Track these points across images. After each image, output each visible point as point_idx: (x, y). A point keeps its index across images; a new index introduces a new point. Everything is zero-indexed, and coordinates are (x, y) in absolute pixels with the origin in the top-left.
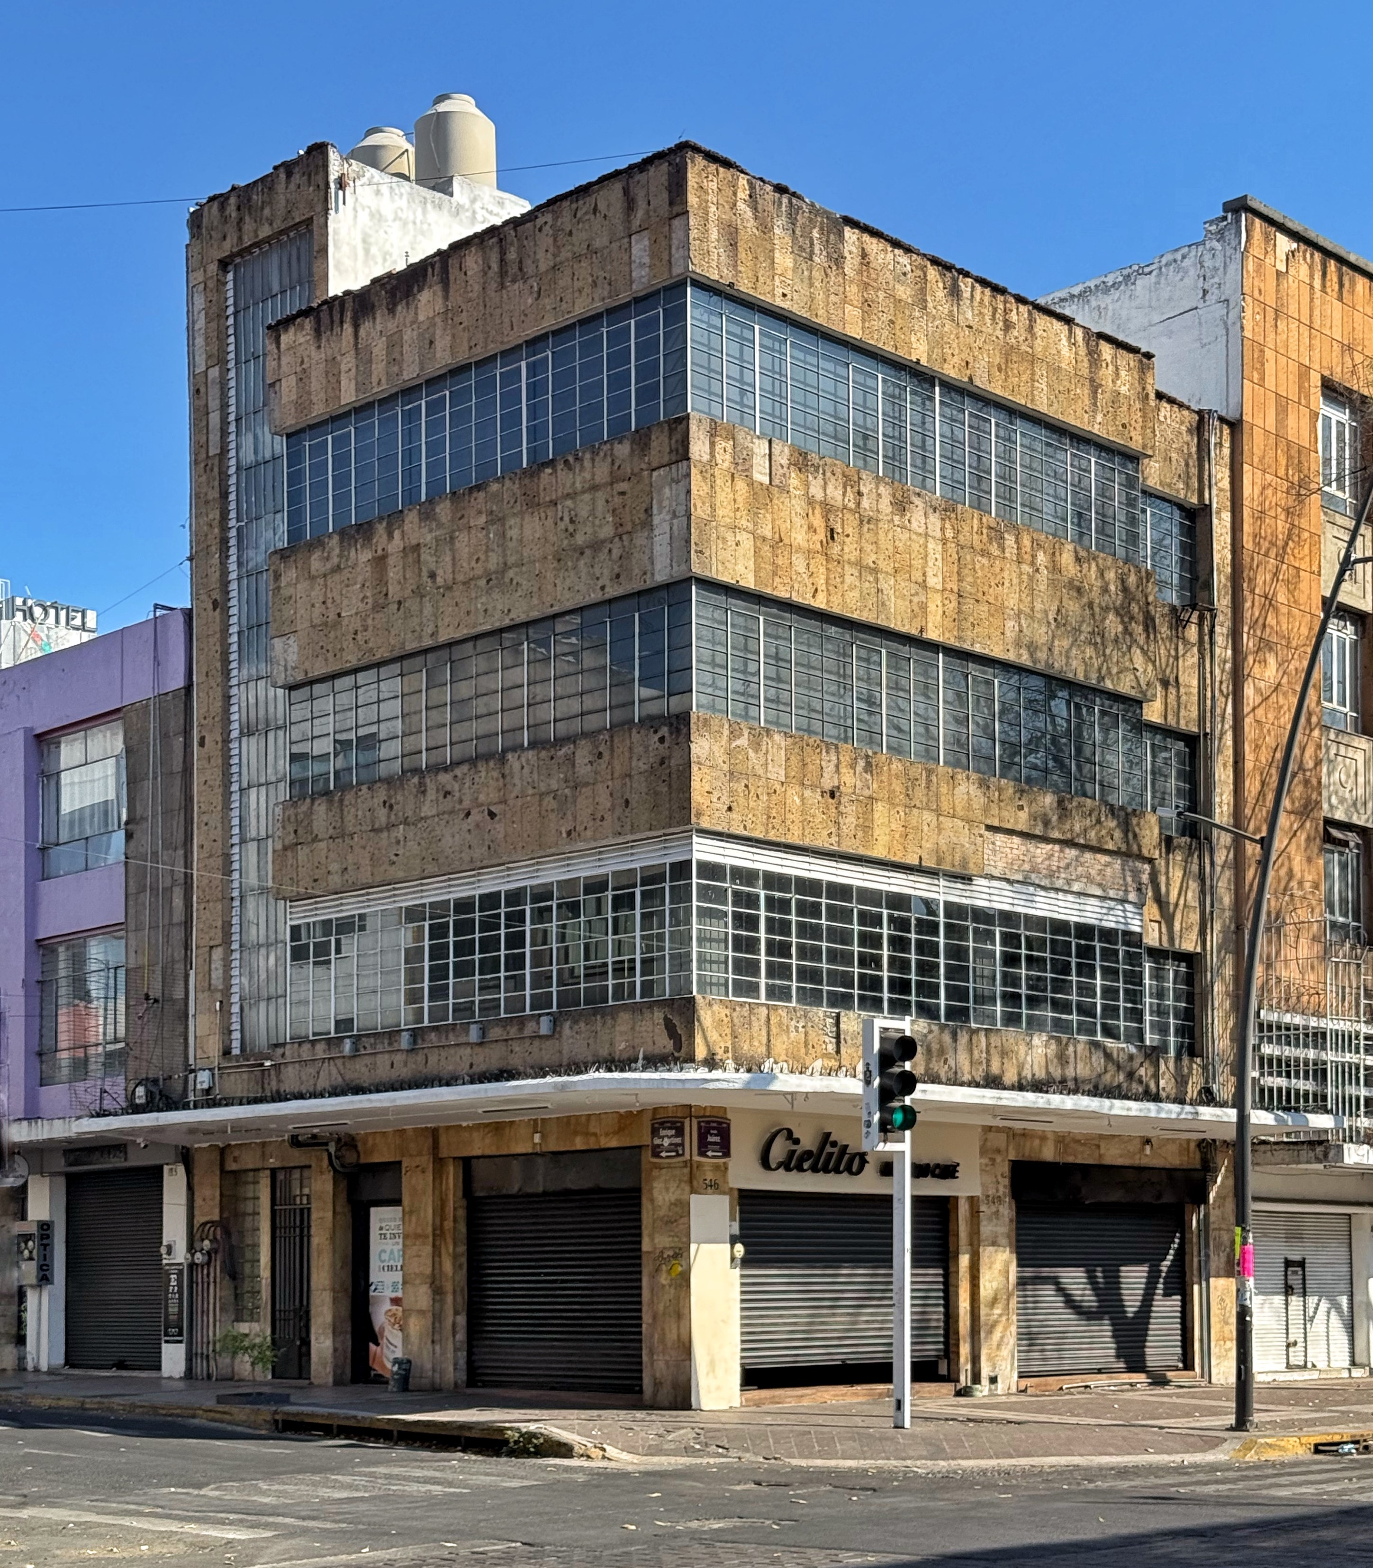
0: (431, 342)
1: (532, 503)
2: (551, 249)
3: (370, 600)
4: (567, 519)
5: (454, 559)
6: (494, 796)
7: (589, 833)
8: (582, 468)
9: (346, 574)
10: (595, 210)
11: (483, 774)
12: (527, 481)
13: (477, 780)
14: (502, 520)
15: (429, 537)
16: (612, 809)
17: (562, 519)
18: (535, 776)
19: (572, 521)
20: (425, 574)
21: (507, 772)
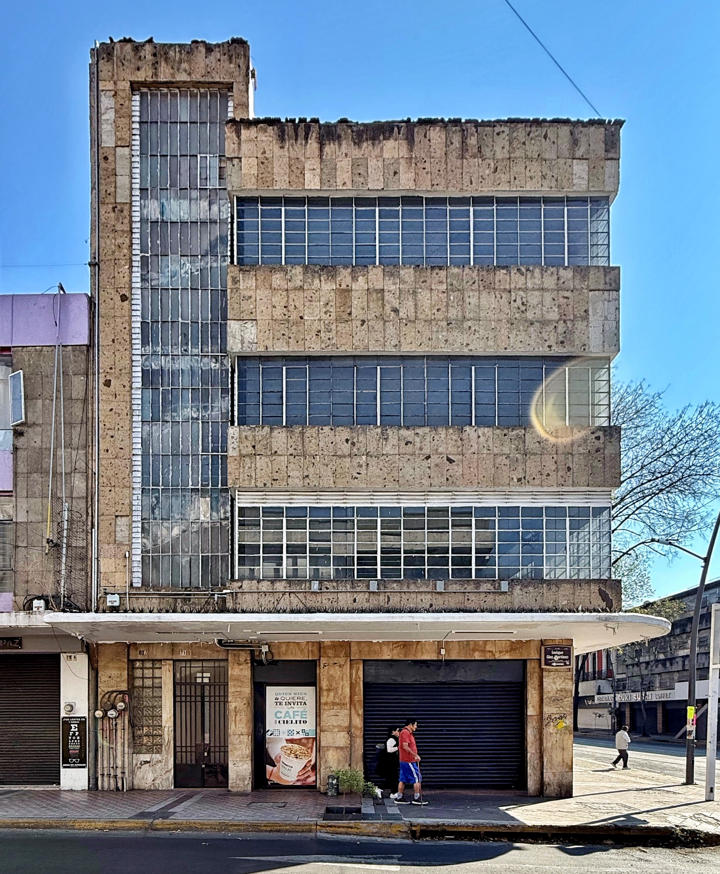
0: (395, 173)
1: (489, 287)
2: (507, 148)
3: (333, 314)
4: (519, 302)
5: (416, 305)
6: (454, 450)
7: (537, 482)
8: (533, 276)
9: (308, 294)
10: (545, 137)
11: (443, 436)
12: (484, 273)
13: (436, 438)
14: (461, 291)
15: (393, 288)
16: (557, 470)
17: (515, 301)
18: (490, 443)
19: (523, 304)
20: (388, 308)
21: (464, 437)
